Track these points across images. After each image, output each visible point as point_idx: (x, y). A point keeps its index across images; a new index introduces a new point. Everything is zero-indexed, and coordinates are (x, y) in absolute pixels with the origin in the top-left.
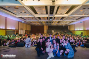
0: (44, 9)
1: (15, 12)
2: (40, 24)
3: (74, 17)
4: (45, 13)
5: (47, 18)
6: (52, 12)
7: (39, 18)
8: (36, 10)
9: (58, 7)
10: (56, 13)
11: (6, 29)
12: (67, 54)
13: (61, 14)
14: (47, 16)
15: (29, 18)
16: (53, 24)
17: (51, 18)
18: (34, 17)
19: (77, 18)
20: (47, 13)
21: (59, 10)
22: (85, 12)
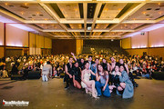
0: (77, 10)
1: (22, 14)
2: (68, 37)
3: (131, 24)
4: (79, 16)
5: (83, 25)
6: (90, 15)
7: (68, 25)
8: (62, 10)
9: (103, 6)
10: (99, 16)
11: (5, 46)
12: (121, 92)
13: (108, 18)
14: (82, 22)
15: (48, 25)
16: (93, 37)
17: (89, 25)
18: (59, 24)
19: (137, 26)
20: (82, 17)
21: (105, 10)
22: (151, 15)
